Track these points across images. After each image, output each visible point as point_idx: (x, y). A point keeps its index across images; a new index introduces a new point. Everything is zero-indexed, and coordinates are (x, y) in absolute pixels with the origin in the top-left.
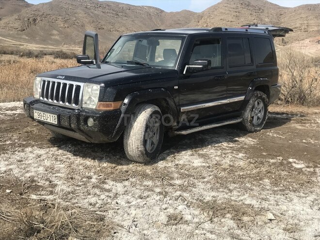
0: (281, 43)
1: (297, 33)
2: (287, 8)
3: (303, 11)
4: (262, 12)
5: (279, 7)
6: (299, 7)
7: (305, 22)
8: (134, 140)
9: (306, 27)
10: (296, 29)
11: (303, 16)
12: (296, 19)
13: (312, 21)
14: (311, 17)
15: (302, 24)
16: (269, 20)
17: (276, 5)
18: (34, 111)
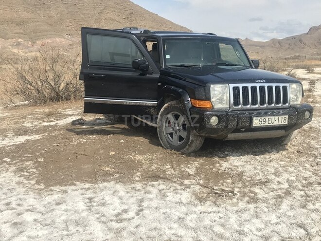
18: (254, 118)
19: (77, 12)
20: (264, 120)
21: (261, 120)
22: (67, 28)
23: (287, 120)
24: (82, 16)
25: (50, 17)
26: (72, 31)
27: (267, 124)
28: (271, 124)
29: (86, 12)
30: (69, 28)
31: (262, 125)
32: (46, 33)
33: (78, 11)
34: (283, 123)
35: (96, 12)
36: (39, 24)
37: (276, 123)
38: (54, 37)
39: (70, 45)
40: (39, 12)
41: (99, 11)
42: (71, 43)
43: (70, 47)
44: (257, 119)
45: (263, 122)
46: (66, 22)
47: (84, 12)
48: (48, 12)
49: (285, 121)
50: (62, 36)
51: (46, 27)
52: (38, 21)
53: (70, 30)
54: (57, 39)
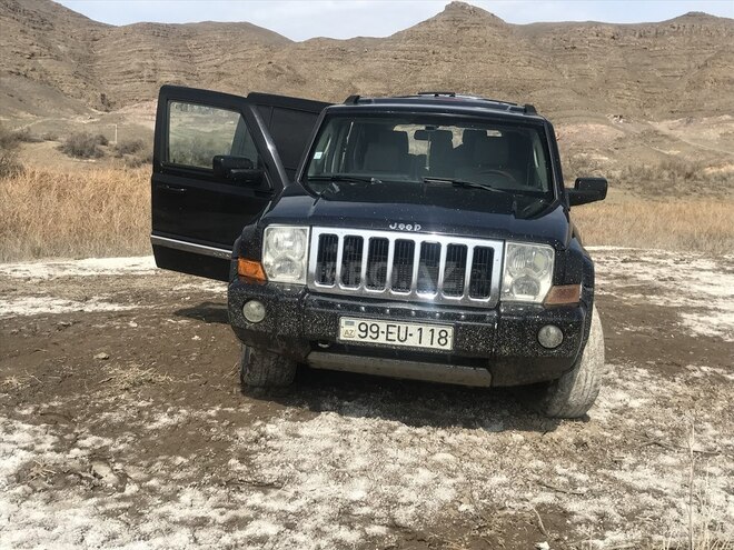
0: (99, 104)
1: (133, 84)
2: (106, 26)
3: (143, 38)
4: (48, 29)
5: (90, 23)
6: (134, 26)
7: (149, 61)
8: (590, 369)
9: (152, 73)
10: (131, 76)
11: (143, 46)
12: (130, 53)
13: (163, 62)
14: (160, 51)
15: (141, 65)
16: (67, 50)
17: (81, 16)
18: (343, 321)
19: (647, 65)
20: (374, 328)
21: (363, 327)
22: (619, 101)
23: (450, 340)
24: (659, 74)
25: (584, 76)
26: (629, 109)
27: (382, 340)
28: (397, 343)
29: (669, 66)
30: (624, 101)
31: (368, 340)
32: (568, 112)
33: (649, 62)
34: (436, 345)
35: (693, 65)
36: (557, 91)
37: (412, 342)
38: (585, 122)
39: (620, 139)
40: (559, 66)
41: (702, 63)
42: (621, 134)
43: (618, 145)
44: (352, 324)
45: (370, 333)
46: (618, 87)
47: (664, 65)
48: (581, 66)
49: (443, 341)
50: (605, 118)
51: (570, 99)
52: (554, 86)
53: (625, 107)
54: (592, 126)
